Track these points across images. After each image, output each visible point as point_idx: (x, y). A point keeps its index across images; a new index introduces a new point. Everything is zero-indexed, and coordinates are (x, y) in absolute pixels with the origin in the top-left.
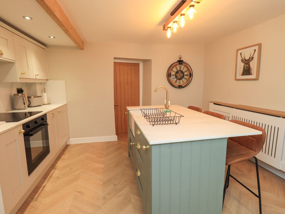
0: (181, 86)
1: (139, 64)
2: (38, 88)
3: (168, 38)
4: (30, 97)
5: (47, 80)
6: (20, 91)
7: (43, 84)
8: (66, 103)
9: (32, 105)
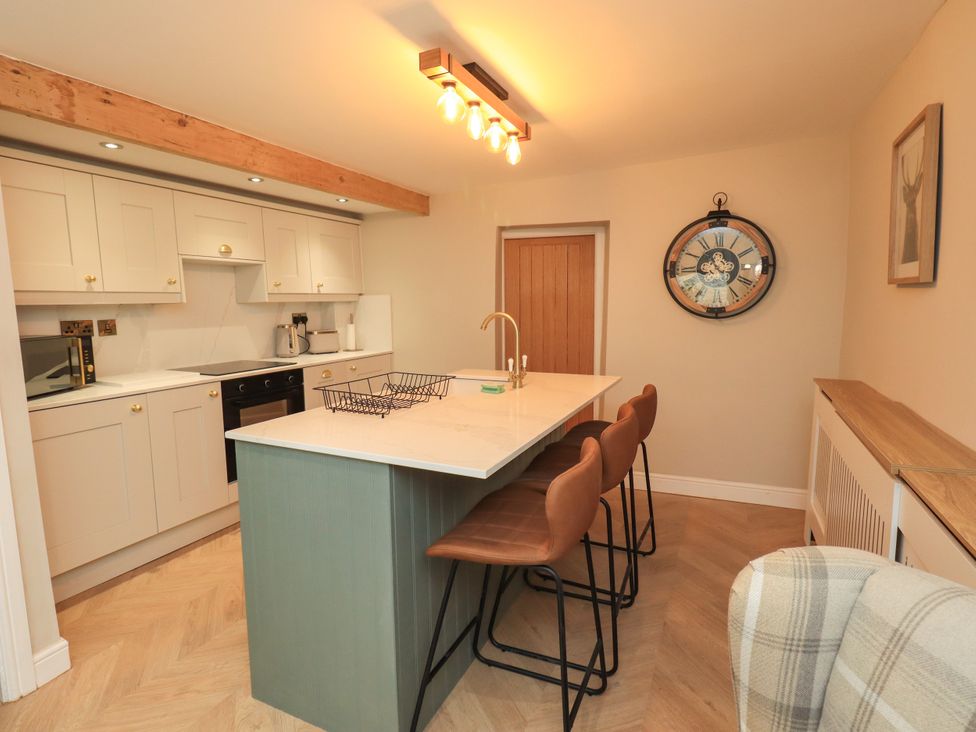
0: (722, 310)
1: (593, 236)
2: (339, 313)
3: (510, 165)
4: (311, 333)
5: (360, 295)
6: (300, 319)
7: (352, 302)
8: (389, 350)
9: (312, 349)
